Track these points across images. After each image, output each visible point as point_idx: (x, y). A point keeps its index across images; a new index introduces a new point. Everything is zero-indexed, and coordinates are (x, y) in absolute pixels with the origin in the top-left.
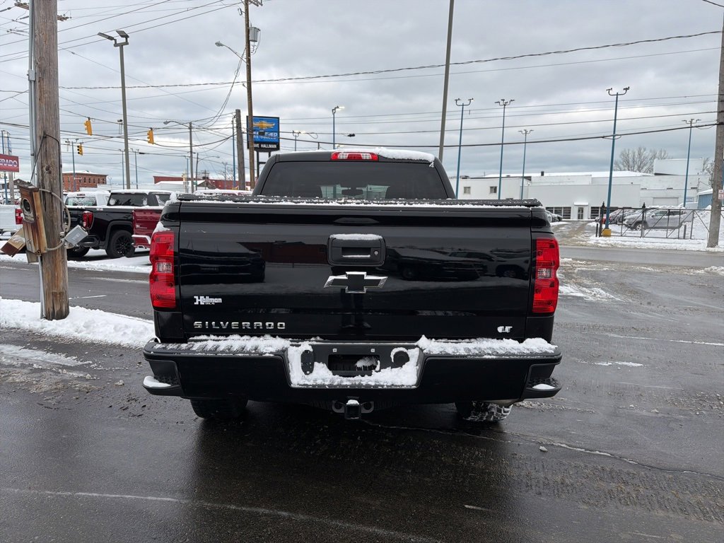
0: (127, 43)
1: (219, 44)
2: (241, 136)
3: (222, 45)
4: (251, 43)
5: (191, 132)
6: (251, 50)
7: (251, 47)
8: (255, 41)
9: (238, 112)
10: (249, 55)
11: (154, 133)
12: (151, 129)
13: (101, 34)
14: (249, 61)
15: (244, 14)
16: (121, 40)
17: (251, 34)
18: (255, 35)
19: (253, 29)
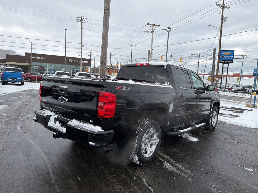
0: (170, 31)
1: (209, 26)
2: (215, 58)
3: (210, 26)
4: (223, 23)
5: (199, 57)
6: (223, 26)
7: (223, 24)
8: (224, 22)
9: (215, 49)
10: (222, 27)
11: (182, 59)
12: (181, 57)
13: (163, 29)
14: (221, 30)
15: (221, 13)
16: (169, 30)
17: (223, 20)
18: (225, 20)
19: (224, 18)
